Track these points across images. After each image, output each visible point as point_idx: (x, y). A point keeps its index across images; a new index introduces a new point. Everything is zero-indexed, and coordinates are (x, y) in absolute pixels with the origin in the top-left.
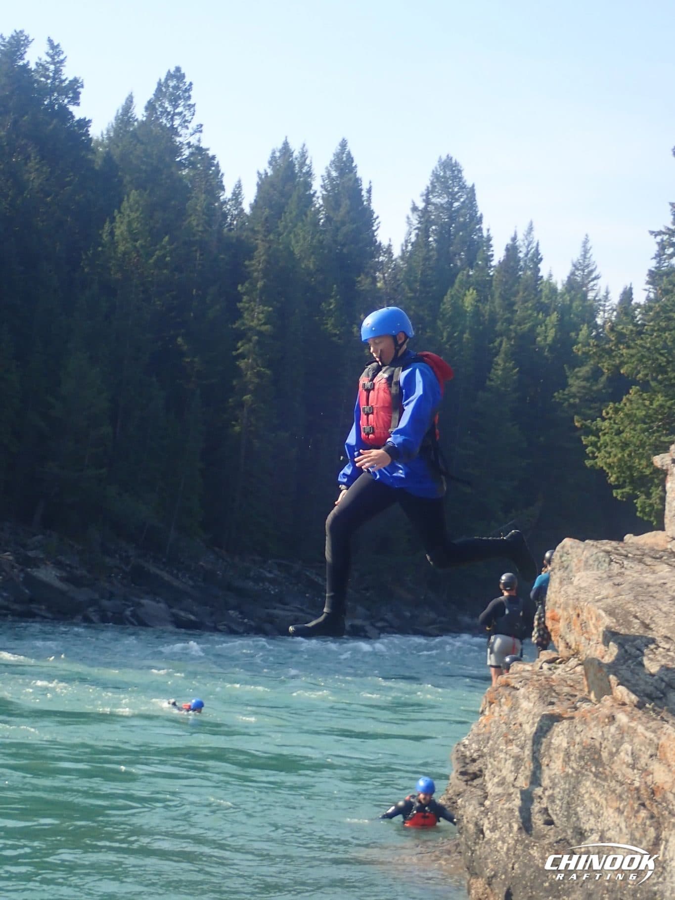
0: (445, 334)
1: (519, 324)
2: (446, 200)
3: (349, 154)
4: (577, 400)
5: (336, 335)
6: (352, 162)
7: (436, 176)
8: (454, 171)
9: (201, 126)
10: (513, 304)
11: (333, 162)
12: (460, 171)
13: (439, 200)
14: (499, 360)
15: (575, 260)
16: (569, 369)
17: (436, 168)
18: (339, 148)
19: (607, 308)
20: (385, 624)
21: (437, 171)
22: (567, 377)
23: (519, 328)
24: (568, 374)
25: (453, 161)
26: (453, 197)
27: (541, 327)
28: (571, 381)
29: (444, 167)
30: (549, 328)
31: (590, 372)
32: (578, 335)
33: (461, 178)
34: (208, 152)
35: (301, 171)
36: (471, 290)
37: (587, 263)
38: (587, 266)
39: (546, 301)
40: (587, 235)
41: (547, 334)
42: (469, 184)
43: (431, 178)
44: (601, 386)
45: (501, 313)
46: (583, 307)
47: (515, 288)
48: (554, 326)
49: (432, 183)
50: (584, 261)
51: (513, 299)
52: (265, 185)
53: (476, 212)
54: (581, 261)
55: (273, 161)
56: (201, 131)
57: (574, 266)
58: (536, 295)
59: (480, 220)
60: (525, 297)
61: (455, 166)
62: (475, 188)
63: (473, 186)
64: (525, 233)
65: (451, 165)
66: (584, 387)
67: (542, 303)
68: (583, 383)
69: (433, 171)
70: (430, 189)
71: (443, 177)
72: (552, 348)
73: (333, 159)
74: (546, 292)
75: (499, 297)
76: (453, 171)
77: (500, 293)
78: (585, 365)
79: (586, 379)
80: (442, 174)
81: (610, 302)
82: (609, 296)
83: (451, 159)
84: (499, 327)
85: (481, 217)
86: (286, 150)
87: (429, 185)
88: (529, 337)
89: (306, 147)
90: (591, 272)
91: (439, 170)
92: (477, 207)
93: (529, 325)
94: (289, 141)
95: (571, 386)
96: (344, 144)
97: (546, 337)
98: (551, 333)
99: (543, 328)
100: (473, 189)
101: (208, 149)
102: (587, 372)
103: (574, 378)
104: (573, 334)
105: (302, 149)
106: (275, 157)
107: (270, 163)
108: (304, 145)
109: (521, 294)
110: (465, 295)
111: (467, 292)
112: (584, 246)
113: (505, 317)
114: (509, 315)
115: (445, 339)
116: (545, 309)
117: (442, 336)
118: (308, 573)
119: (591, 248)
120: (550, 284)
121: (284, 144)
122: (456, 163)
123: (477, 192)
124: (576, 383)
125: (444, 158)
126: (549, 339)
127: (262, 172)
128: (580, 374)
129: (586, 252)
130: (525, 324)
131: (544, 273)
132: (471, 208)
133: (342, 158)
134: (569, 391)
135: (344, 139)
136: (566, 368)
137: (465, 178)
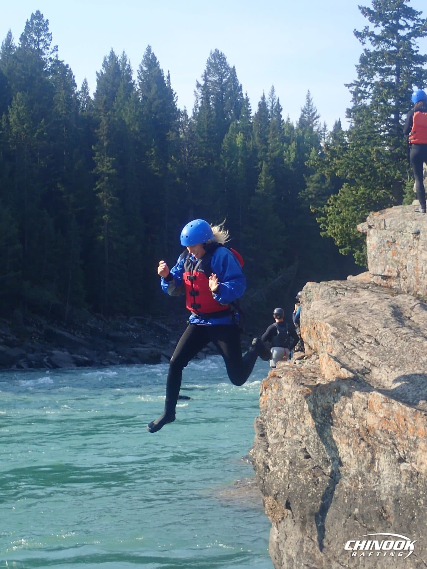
0: (226, 163)
1: (272, 152)
2: (218, 78)
3: (153, 54)
4: (314, 196)
5: (157, 171)
6: (156, 59)
7: (209, 63)
9: (57, 46)
10: (267, 139)
11: (144, 61)
12: (224, 59)
13: (213, 78)
14: (262, 175)
15: (303, 107)
16: (306, 176)
17: (209, 58)
18: (146, 51)
19: (326, 136)
20: (208, 349)
22: (306, 182)
23: (272, 154)
24: (306, 179)
25: (220, 53)
26: (222, 75)
27: (286, 152)
28: (308, 184)
29: (214, 57)
30: (291, 152)
31: (320, 177)
32: (309, 154)
33: (225, 63)
34: (63, 63)
35: (124, 69)
36: (239, 134)
37: (310, 108)
38: (311, 110)
39: (288, 136)
40: (309, 91)
41: (291, 156)
42: (231, 66)
43: (207, 65)
44: (327, 185)
45: (260, 146)
46: (311, 137)
47: (267, 129)
48: (294, 150)
49: (208, 68)
50: (309, 108)
51: (266, 136)
52: (102, 80)
53: (238, 84)
54: (307, 108)
55: (105, 65)
56: (57, 50)
57: (303, 111)
58: (280, 132)
59: (240, 88)
60: (274, 134)
61: (221, 56)
62: (235, 68)
63: (234, 67)
64: (270, 94)
65: (219, 55)
66: (317, 187)
67: (285, 137)
68: (316, 185)
69: (208, 60)
70: (207, 72)
71: (214, 64)
72: (294, 164)
73: (143, 59)
74: (286, 129)
75: (258, 136)
76: (220, 59)
77: (258, 133)
78: (315, 173)
79: (318, 182)
80: (213, 62)
81: (328, 132)
82: (327, 128)
83: (218, 51)
84: (259, 155)
85: (241, 86)
86: (113, 56)
87: (206, 70)
88: (279, 159)
89: (125, 53)
90: (314, 114)
91: (211, 59)
92: (238, 80)
93: (278, 151)
94: (113, 50)
95: (309, 187)
96: (149, 49)
97: (290, 158)
98: (293, 155)
99: (288, 152)
100: (234, 69)
101: (63, 61)
102: (318, 177)
103: (310, 182)
104: (306, 154)
105: (123, 55)
106: (106, 62)
107: (103, 66)
108: (124, 52)
109: (271, 132)
110: (236, 137)
111: (237, 135)
112: (308, 98)
113: (263, 147)
114: (265, 147)
115: (226, 166)
116: (287, 141)
117: (224, 165)
118: (156, 323)
119: (312, 99)
120: (289, 124)
121: (111, 53)
123: (236, 71)
124: (311, 185)
125: (213, 51)
126: (292, 160)
127: (99, 72)
128: (313, 179)
129: (309, 101)
130: (276, 151)
131: (284, 117)
132: (234, 82)
133: (149, 58)
134: (308, 190)
135: (149, 46)
136: (304, 176)
137: (228, 63)
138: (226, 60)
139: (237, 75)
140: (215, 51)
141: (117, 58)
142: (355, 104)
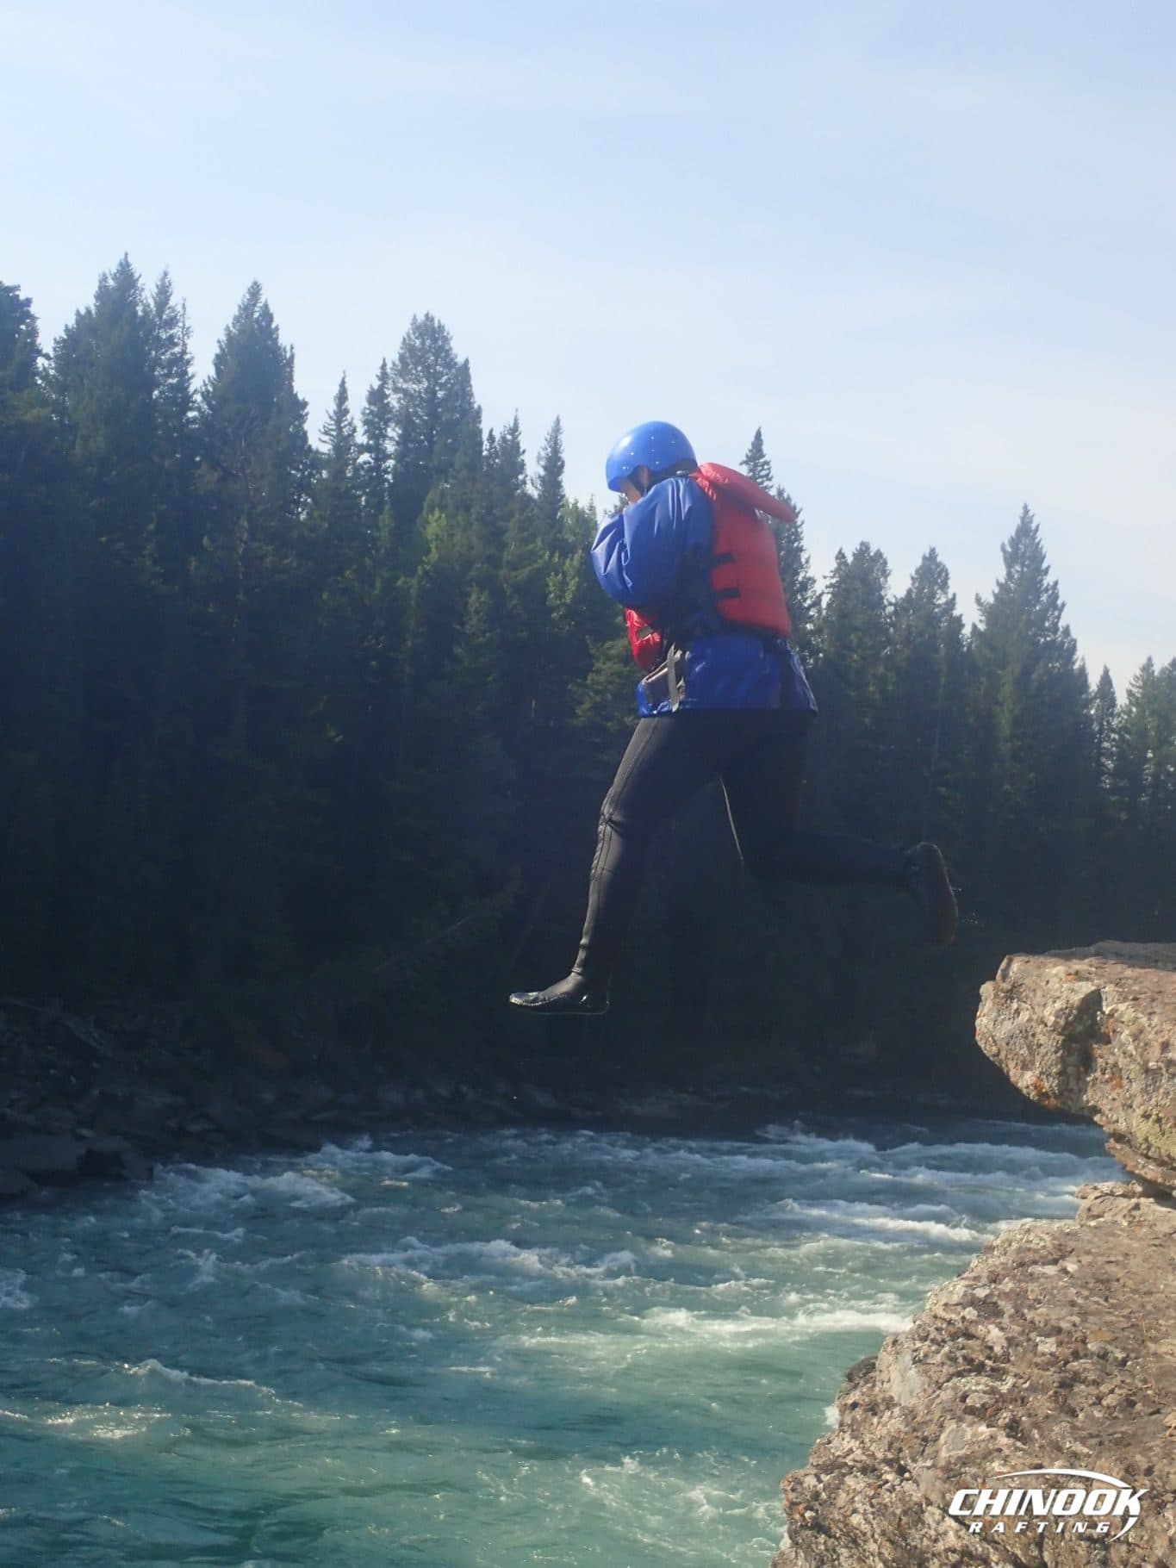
0: (378, 584)
1: (515, 569)
2: (425, 384)
3: (266, 306)
4: (609, 696)
6: (271, 320)
7: (407, 346)
8: (438, 339)
10: (503, 531)
11: (237, 319)
12: (446, 340)
13: (414, 386)
16: (595, 644)
17: (408, 334)
18: (248, 296)
21: (410, 338)
22: (592, 657)
23: (513, 574)
24: (593, 651)
25: (436, 325)
26: (434, 377)
27: (557, 575)
28: (599, 665)
29: (422, 333)
30: (568, 578)
33: (448, 352)
35: (161, 318)
36: (437, 513)
39: (571, 539)
41: (566, 587)
42: (460, 360)
43: (401, 351)
45: (480, 547)
48: (578, 573)
49: (402, 358)
51: (501, 524)
53: (470, 404)
55: (103, 294)
58: (552, 526)
59: (477, 415)
61: (439, 333)
62: (471, 365)
63: (467, 362)
65: (433, 329)
66: (619, 674)
67: (562, 539)
68: (618, 667)
69: (404, 339)
71: (419, 350)
72: (572, 610)
73: (237, 313)
74: (571, 521)
75: (477, 520)
76: (435, 340)
78: (623, 637)
79: (625, 660)
80: (418, 343)
83: (433, 320)
84: (475, 571)
85: (479, 411)
86: (126, 276)
87: (397, 362)
88: (533, 589)
89: (169, 277)
91: (412, 336)
92: (471, 395)
93: (529, 568)
94: (130, 260)
96: (255, 291)
97: (563, 591)
98: (572, 584)
99: (560, 577)
100: (465, 367)
103: (604, 658)
105: (163, 280)
106: (107, 288)
107: (97, 296)
108: (166, 274)
110: (427, 522)
111: (430, 517)
113: (488, 553)
114: (494, 551)
116: (566, 550)
117: (372, 586)
120: (577, 508)
121: (121, 264)
122: (439, 327)
123: (472, 372)
124: (603, 667)
125: (421, 318)
126: (568, 598)
128: (613, 652)
130: (523, 567)
132: (463, 399)
133: (252, 314)
134: (593, 680)
135: (255, 283)
136: (589, 641)
137: (455, 351)
138: (449, 344)
139: (472, 382)
140: (423, 318)
141: (137, 280)
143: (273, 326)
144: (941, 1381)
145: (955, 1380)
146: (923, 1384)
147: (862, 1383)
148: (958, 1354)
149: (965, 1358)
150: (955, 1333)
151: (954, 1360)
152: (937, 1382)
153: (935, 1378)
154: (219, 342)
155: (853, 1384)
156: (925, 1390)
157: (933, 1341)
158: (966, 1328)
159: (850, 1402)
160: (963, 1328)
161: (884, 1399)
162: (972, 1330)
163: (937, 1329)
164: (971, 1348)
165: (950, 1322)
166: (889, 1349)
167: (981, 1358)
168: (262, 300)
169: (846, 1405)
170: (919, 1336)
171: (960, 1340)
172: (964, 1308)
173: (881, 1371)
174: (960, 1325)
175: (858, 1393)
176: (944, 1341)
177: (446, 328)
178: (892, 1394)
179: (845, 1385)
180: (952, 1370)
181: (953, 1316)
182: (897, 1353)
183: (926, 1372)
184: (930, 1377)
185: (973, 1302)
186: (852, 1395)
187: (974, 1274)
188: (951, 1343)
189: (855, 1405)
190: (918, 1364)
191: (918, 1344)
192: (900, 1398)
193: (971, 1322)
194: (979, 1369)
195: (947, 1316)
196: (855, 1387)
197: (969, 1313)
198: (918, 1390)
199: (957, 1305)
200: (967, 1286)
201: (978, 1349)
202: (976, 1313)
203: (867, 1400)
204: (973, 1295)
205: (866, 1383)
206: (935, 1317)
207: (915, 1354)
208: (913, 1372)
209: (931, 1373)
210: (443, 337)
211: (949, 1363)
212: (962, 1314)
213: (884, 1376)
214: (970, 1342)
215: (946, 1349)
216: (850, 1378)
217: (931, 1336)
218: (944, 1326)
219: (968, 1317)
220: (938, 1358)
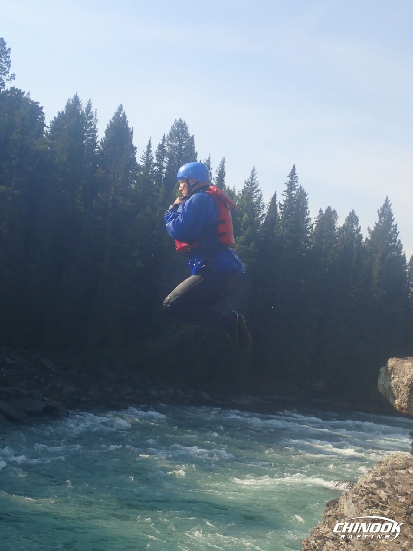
2: (178, 143)
3: (124, 113)
7: (173, 129)
8: (183, 128)
9: (15, 75)
11: (114, 117)
12: (186, 128)
13: (174, 144)
15: (247, 180)
17: (173, 126)
18: (118, 110)
19: (260, 205)
21: (174, 127)
25: (183, 123)
26: (181, 141)
29: (178, 126)
32: (242, 218)
33: (187, 133)
34: (38, 104)
35: (87, 115)
37: (253, 182)
38: (254, 184)
40: (254, 167)
42: (191, 135)
43: (170, 131)
44: (251, 248)
49: (171, 134)
53: (194, 151)
54: (250, 181)
56: (15, 79)
57: (246, 183)
59: (196, 155)
61: (184, 125)
62: (194, 137)
63: (193, 136)
64: (220, 164)
68: (240, 246)
69: (172, 127)
71: (177, 131)
73: (114, 115)
80: (176, 129)
81: (263, 201)
82: (262, 198)
83: (182, 121)
85: (197, 153)
86: (76, 101)
87: (169, 135)
89: (91, 101)
90: (256, 187)
91: (174, 126)
92: (194, 148)
94: (78, 95)
96: (121, 108)
100: (192, 138)
101: (38, 103)
105: (89, 103)
106: (69, 104)
107: (66, 107)
108: (90, 100)
112: (252, 173)
119: (256, 174)
120: (229, 189)
121: (75, 96)
122: (184, 123)
123: (194, 140)
125: (178, 120)
127: (61, 112)
129: (253, 175)
132: (191, 149)
133: (119, 116)
135: (121, 105)
137: (189, 132)
138: (187, 130)
139: (195, 144)
141: (80, 102)
142: (291, 179)
143: (126, 120)
144: (362, 509)
145: (368, 509)
146: (356, 510)
147: (332, 508)
148: (369, 500)
149: (371, 501)
150: (369, 492)
151: (367, 502)
152: (361, 510)
153: (360, 508)
154: (107, 125)
155: (329, 508)
156: (356, 512)
157: (360, 495)
158: (372, 491)
159: (328, 514)
160: (371, 491)
161: (340, 514)
162: (375, 492)
163: (361, 490)
164: (374, 498)
165: (366, 488)
166: (344, 497)
167: (378, 502)
168: (123, 111)
169: (326, 515)
170: (355, 492)
171: (370, 495)
172: (372, 484)
173: (340, 504)
174: (370, 490)
175: (331, 511)
176: (364, 495)
177: (187, 124)
178: (344, 513)
179: (326, 508)
180: (367, 506)
181: (368, 486)
182: (347, 498)
183: (357, 506)
184: (359, 508)
185: (375, 482)
186: (329, 512)
187: (374, 472)
188: (367, 496)
189: (329, 516)
190: (354, 503)
191: (355, 496)
192: (347, 514)
193: (375, 489)
194: (377, 506)
195: (366, 486)
196: (330, 509)
197: (374, 485)
198: (354, 512)
199: (369, 482)
200: (373, 476)
201: (376, 499)
202: (376, 486)
203: (334, 514)
204: (375, 479)
205: (334, 508)
206: (361, 486)
207: (353, 499)
208: (352, 505)
209: (359, 506)
210: (185, 127)
211: (366, 503)
212: (371, 486)
213: (342, 506)
214: (373, 496)
215: (365, 498)
216: (328, 505)
217: (359, 493)
218: (364, 490)
219: (373, 487)
220: (362, 501)
